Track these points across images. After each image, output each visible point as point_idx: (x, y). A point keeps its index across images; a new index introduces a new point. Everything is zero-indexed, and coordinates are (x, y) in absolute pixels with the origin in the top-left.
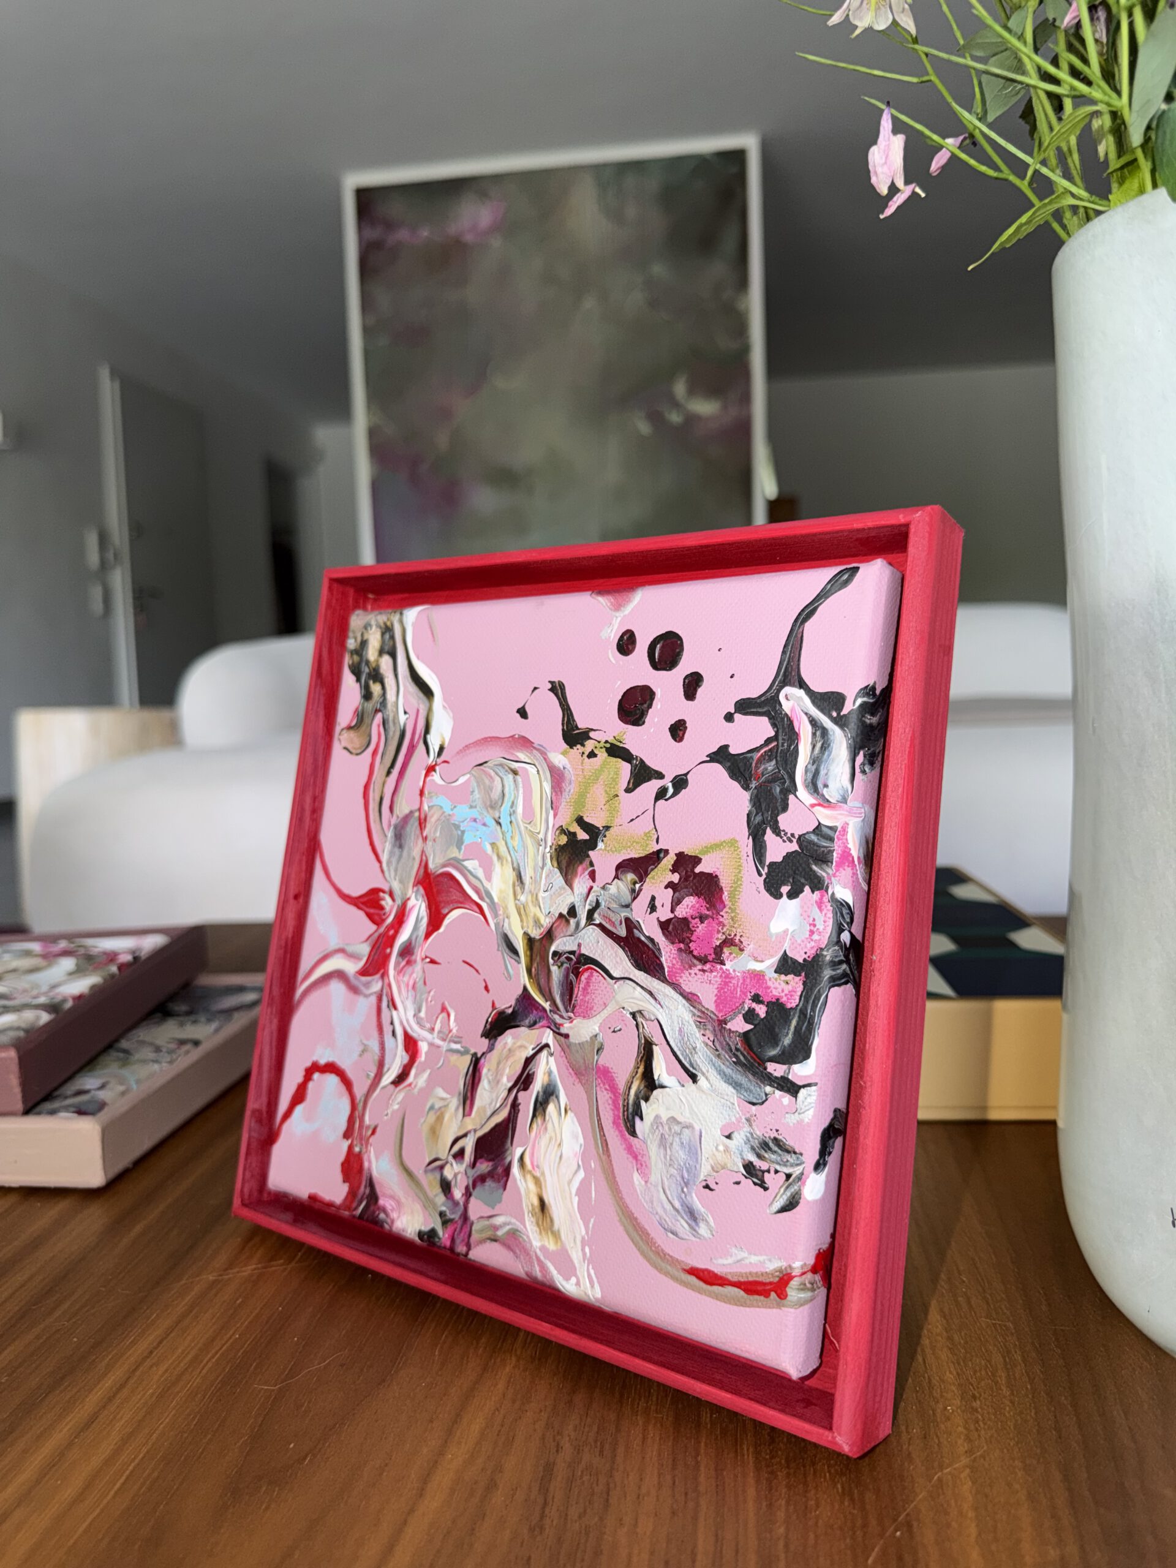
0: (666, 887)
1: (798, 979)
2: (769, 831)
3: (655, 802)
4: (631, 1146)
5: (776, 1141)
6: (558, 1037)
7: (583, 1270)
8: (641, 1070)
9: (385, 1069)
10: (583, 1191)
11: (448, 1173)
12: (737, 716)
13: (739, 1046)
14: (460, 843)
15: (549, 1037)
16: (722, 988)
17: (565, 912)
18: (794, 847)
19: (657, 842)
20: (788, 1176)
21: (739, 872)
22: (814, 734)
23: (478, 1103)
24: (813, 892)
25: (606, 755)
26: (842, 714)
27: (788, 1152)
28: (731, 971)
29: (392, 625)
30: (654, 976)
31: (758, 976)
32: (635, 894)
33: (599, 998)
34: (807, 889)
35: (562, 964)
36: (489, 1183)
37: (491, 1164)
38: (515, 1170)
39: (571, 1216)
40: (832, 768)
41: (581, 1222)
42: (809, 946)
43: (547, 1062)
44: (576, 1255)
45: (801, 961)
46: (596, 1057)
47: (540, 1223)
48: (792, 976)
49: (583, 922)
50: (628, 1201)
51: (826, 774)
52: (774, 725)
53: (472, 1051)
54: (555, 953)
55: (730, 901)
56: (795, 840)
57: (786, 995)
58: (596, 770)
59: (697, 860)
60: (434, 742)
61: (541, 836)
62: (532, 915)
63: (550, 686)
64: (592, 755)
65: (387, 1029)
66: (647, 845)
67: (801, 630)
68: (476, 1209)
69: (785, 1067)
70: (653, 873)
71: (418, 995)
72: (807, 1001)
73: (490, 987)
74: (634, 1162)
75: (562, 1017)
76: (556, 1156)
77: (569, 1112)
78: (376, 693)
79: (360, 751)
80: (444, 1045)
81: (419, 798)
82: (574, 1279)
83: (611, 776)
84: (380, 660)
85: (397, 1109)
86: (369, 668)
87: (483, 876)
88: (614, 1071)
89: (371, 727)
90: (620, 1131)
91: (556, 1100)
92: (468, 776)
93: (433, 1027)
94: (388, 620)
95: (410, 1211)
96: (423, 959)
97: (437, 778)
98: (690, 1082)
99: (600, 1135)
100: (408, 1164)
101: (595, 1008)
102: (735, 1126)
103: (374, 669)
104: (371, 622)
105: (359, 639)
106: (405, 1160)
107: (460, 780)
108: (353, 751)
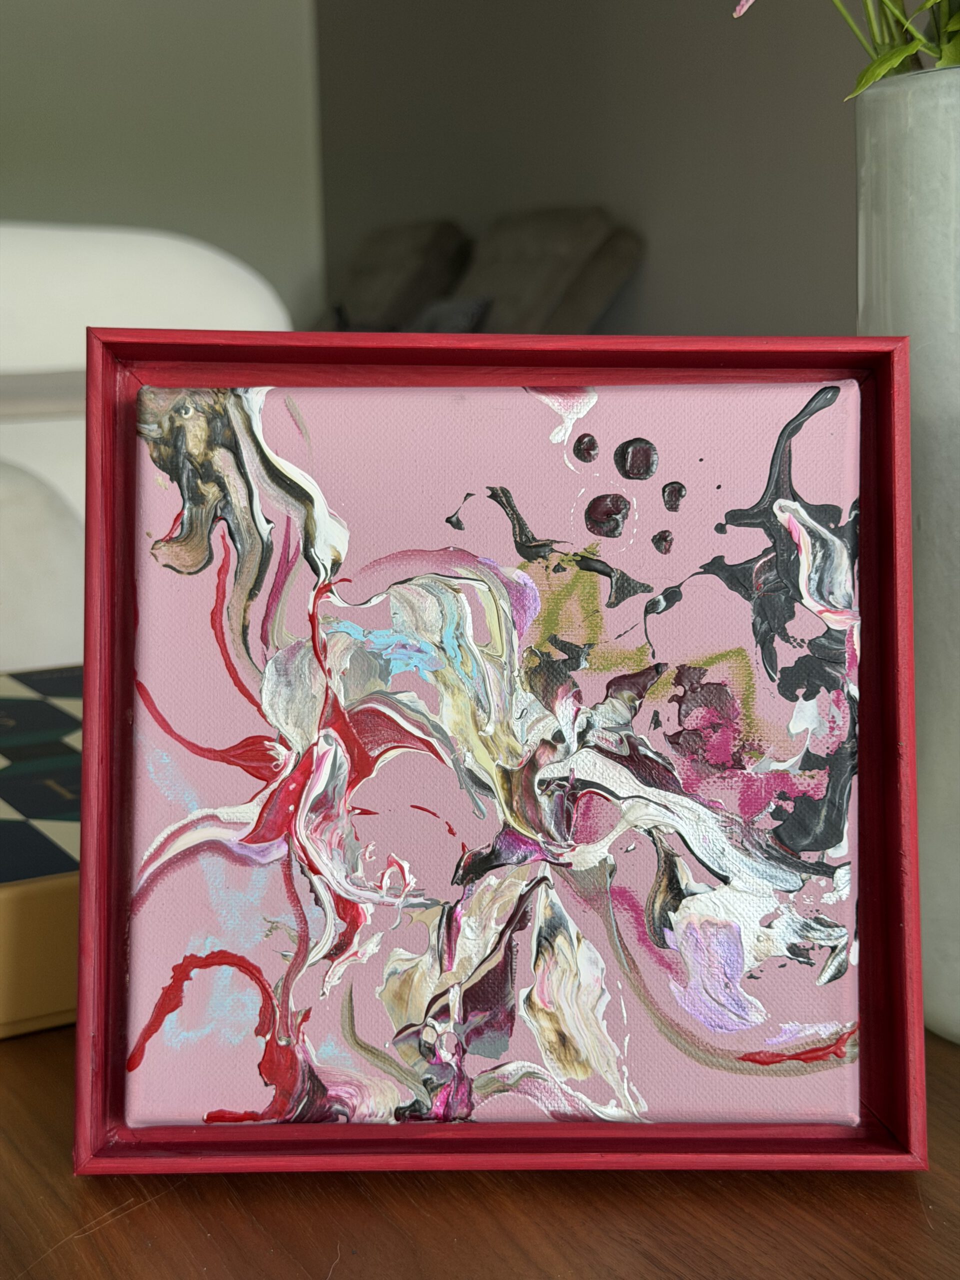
0: (670, 701)
1: (822, 772)
2: (777, 639)
3: (645, 616)
4: (663, 957)
5: (818, 920)
6: (558, 868)
7: (623, 1090)
8: (665, 883)
9: (311, 944)
10: (611, 1015)
11: (428, 1036)
12: (729, 527)
13: (770, 842)
14: (385, 673)
15: (546, 870)
16: (745, 792)
17: (549, 737)
18: (805, 651)
19: (653, 656)
20: (834, 949)
21: (751, 680)
22: (814, 545)
23: (459, 955)
24: (829, 692)
25: (577, 568)
26: (840, 525)
27: (829, 926)
28: (753, 774)
29: (225, 410)
30: (667, 789)
31: (782, 776)
32: (635, 711)
33: (603, 821)
34: (823, 690)
35: (553, 793)
36: (488, 1034)
37: (488, 1013)
38: (522, 1011)
39: (600, 1042)
40: (835, 576)
41: (614, 1045)
42: (830, 741)
43: (547, 896)
44: (611, 1078)
45: (824, 755)
46: (609, 880)
47: (563, 1058)
48: (817, 770)
49: (574, 746)
50: (666, 1009)
51: (830, 582)
52: (770, 535)
53: (442, 902)
54: (541, 782)
55: (744, 708)
56: (805, 646)
57: (812, 789)
58: (567, 584)
59: (702, 672)
60: (323, 554)
61: (504, 659)
62: (505, 745)
63: (490, 493)
64: (558, 568)
65: (307, 899)
66: (641, 660)
67: (788, 444)
68: (474, 1065)
69: (818, 853)
70: (653, 689)
71: (349, 855)
72: (834, 791)
73: (455, 830)
74: (668, 971)
75: (561, 847)
76: (573, 987)
77: (583, 940)
78: (211, 496)
79: (195, 569)
80: (399, 902)
81: (309, 624)
82: (613, 1102)
83: (587, 591)
84: (211, 454)
85: (339, 985)
86: (192, 463)
87: (427, 708)
88: (632, 890)
89: (209, 539)
90: (648, 946)
91: (565, 932)
92: (385, 596)
93: (379, 884)
94: (215, 403)
95: (378, 1092)
96: (349, 812)
97: (335, 599)
98: (722, 884)
99: (625, 955)
100: (367, 1042)
101: (600, 832)
102: (775, 915)
103: (202, 465)
104: (184, 404)
105: (166, 425)
106: (363, 1039)
107: (372, 600)
108: (183, 569)
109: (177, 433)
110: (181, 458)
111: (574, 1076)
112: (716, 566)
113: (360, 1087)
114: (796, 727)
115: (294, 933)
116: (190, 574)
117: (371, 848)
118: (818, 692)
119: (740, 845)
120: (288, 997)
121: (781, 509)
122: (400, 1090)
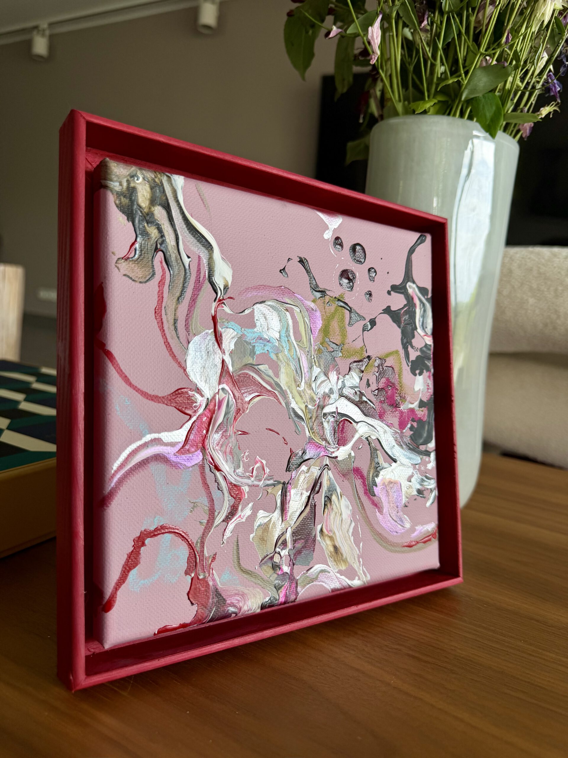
0: (373, 374)
2: (409, 347)
3: (363, 332)
4: (374, 501)
5: (426, 477)
6: (332, 459)
7: (361, 571)
8: (373, 463)
10: (355, 533)
11: (276, 559)
12: (392, 292)
13: (409, 442)
14: (253, 352)
15: (327, 461)
16: (400, 418)
17: (327, 391)
18: (419, 353)
19: (367, 352)
20: (431, 489)
21: (401, 365)
22: (420, 305)
23: (290, 512)
24: (426, 372)
25: (336, 305)
26: (428, 298)
27: (430, 479)
28: (403, 410)
29: (161, 183)
30: (373, 418)
31: (412, 410)
32: (361, 379)
33: (349, 434)
35: (329, 420)
36: (304, 552)
37: (304, 541)
39: (351, 548)
40: (427, 320)
42: (427, 395)
43: (328, 474)
44: (355, 566)
45: (426, 401)
46: (353, 464)
47: (336, 559)
48: (424, 408)
49: (337, 396)
51: (426, 322)
52: (406, 299)
53: (282, 481)
54: (325, 415)
55: (399, 379)
56: (419, 351)
57: (422, 416)
58: (332, 313)
59: (386, 360)
60: (219, 281)
61: (307, 349)
62: (309, 395)
63: (299, 260)
64: (329, 304)
65: (213, 486)
66: (362, 353)
67: (411, 257)
68: (298, 571)
69: (426, 446)
70: (366, 368)
71: (235, 458)
72: (429, 417)
73: (287, 441)
74: (376, 508)
75: (333, 448)
76: (339, 521)
77: (343, 496)
78: (153, 235)
79: (145, 280)
80: (261, 483)
81: (212, 322)
82: (357, 578)
83: (340, 317)
84: (153, 209)
85: (231, 536)
86: (141, 212)
87: (273, 374)
88: (362, 468)
89: (152, 261)
90: (368, 496)
91: (336, 493)
92: (252, 309)
93: (251, 474)
94: (155, 177)
95: (252, 596)
96: (235, 433)
97: (227, 309)
98: (394, 463)
99: (359, 502)
100: (246, 568)
101: (348, 440)
102: (412, 476)
103: (148, 214)
104: (136, 173)
105: (125, 184)
106: (244, 566)
107: (245, 311)
108: (136, 279)
109: (131, 192)
110: (135, 207)
111: (341, 568)
112: (388, 310)
113: (243, 595)
114: (417, 388)
115: (206, 508)
116: (141, 282)
117: (247, 454)
118: (423, 372)
119: (399, 444)
120: (204, 548)
121: (409, 286)
122: (263, 593)
